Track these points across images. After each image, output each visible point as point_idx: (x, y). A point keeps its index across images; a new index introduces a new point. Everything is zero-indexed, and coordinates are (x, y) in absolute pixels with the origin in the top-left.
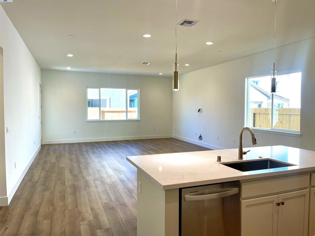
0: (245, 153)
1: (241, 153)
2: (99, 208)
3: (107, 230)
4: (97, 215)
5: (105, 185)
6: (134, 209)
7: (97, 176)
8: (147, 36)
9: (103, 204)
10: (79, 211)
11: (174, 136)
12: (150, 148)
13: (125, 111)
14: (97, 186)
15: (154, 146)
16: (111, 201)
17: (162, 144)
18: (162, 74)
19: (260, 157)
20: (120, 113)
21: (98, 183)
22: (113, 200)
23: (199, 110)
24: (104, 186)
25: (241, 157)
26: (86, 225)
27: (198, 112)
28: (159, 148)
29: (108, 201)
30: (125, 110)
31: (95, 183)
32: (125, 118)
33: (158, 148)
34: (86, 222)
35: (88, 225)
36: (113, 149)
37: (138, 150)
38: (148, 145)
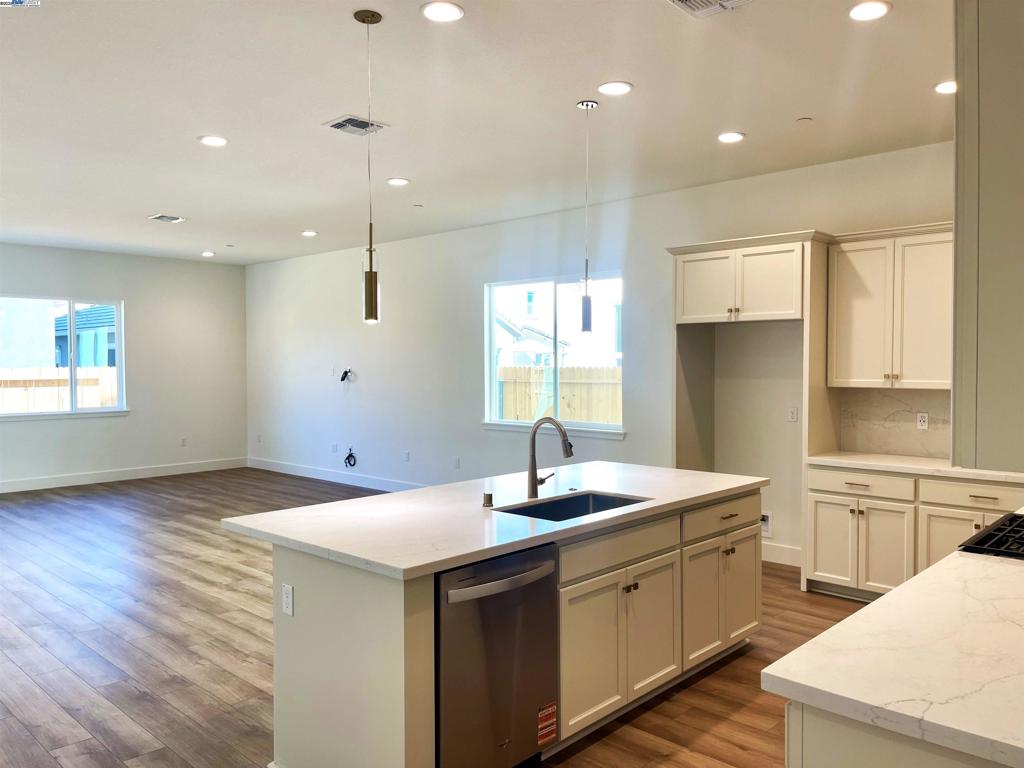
0: (542, 481)
1: (535, 483)
2: (93, 704)
3: (160, 755)
4: (100, 722)
5: (75, 635)
6: (219, 687)
7: (26, 611)
8: (214, 141)
9: (102, 690)
10: (27, 723)
11: (252, 460)
12: (184, 505)
13: (66, 380)
14: (45, 644)
15: (193, 498)
16: (127, 678)
17: (220, 490)
18: (211, 254)
19: (571, 489)
20: (31, 389)
21: (44, 633)
22: (131, 673)
23: (346, 373)
24: (74, 638)
25: (534, 492)
26: (77, 755)
27: (343, 379)
28: (217, 504)
29: (115, 681)
30: (68, 377)
31: (31, 636)
32: (66, 408)
33: (209, 502)
34: (72, 749)
35: (83, 754)
36: (34, 519)
37: (138, 515)
38: (172, 497)
